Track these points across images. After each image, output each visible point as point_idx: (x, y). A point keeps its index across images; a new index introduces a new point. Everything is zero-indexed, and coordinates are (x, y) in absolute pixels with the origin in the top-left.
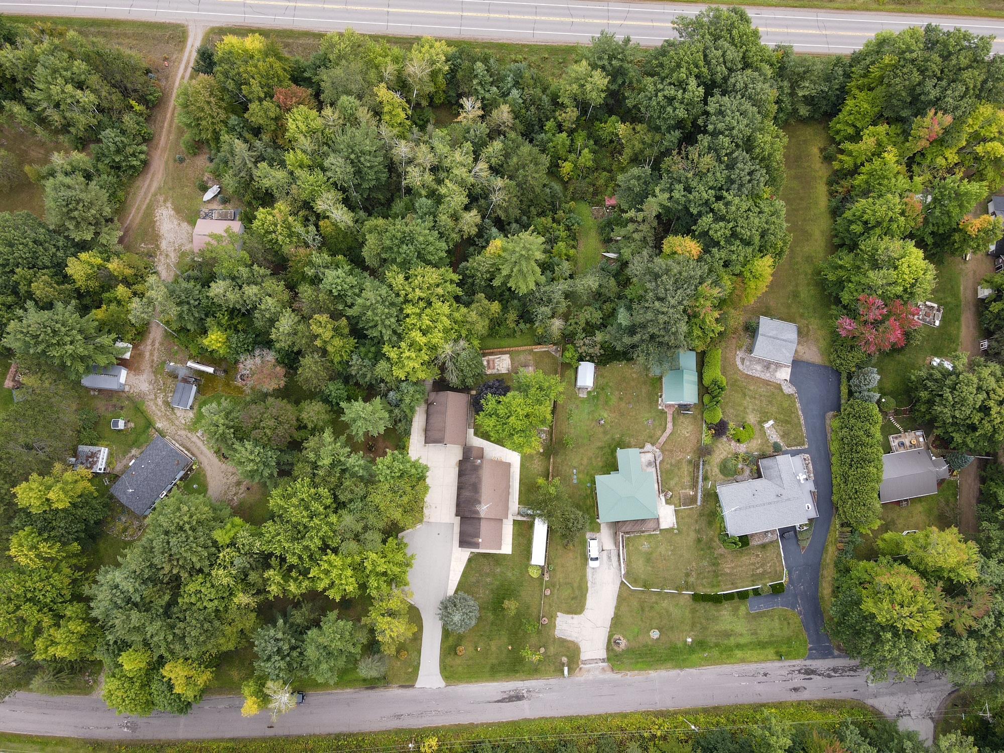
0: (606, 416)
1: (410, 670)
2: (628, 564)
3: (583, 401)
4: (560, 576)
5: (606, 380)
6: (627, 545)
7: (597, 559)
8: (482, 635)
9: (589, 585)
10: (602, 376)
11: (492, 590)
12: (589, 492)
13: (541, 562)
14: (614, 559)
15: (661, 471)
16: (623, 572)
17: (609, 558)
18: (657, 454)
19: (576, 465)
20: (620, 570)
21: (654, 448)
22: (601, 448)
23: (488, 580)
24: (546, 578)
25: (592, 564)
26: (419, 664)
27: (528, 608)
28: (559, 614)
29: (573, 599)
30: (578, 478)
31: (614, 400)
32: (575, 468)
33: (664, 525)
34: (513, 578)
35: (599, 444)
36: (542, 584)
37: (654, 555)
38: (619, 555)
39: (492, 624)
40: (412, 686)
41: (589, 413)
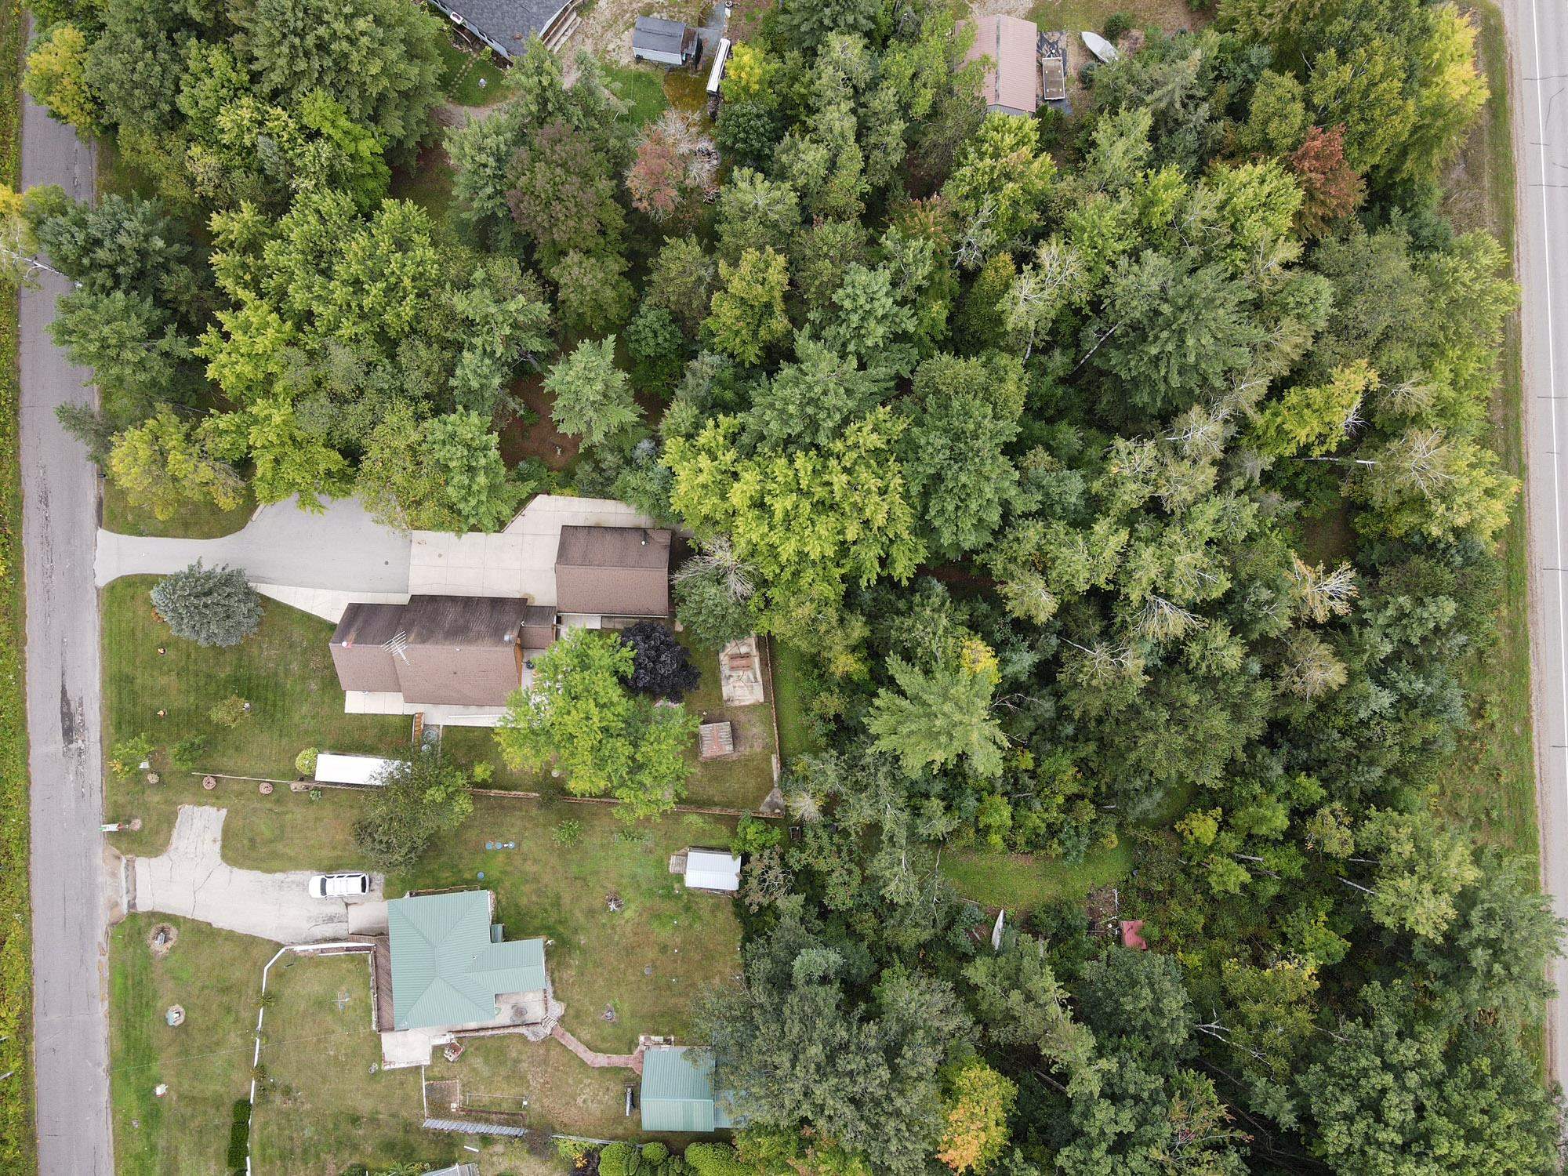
0: (628, 914)
1: (130, 518)
2: (313, 961)
3: (662, 864)
4: (297, 814)
5: (706, 915)
6: (352, 958)
7: (323, 891)
8: (189, 656)
9: (279, 876)
10: (715, 909)
11: (276, 674)
12: (467, 876)
13: (321, 776)
14: (329, 930)
15: (504, 1037)
16: (298, 949)
17: (331, 919)
18: (539, 1029)
19: (525, 847)
20: (306, 943)
21: (552, 1024)
22: (557, 903)
23: (295, 667)
24: (296, 786)
25: (315, 881)
26: (141, 535)
27: (237, 749)
28: (224, 812)
29: (252, 840)
30: (496, 851)
31: (663, 933)
32: (519, 845)
33: (389, 1042)
34: (296, 718)
35: (566, 899)
36: (284, 776)
37: (329, 1018)
38: (335, 940)
39: (209, 676)
40: (100, 523)
41: (634, 877)
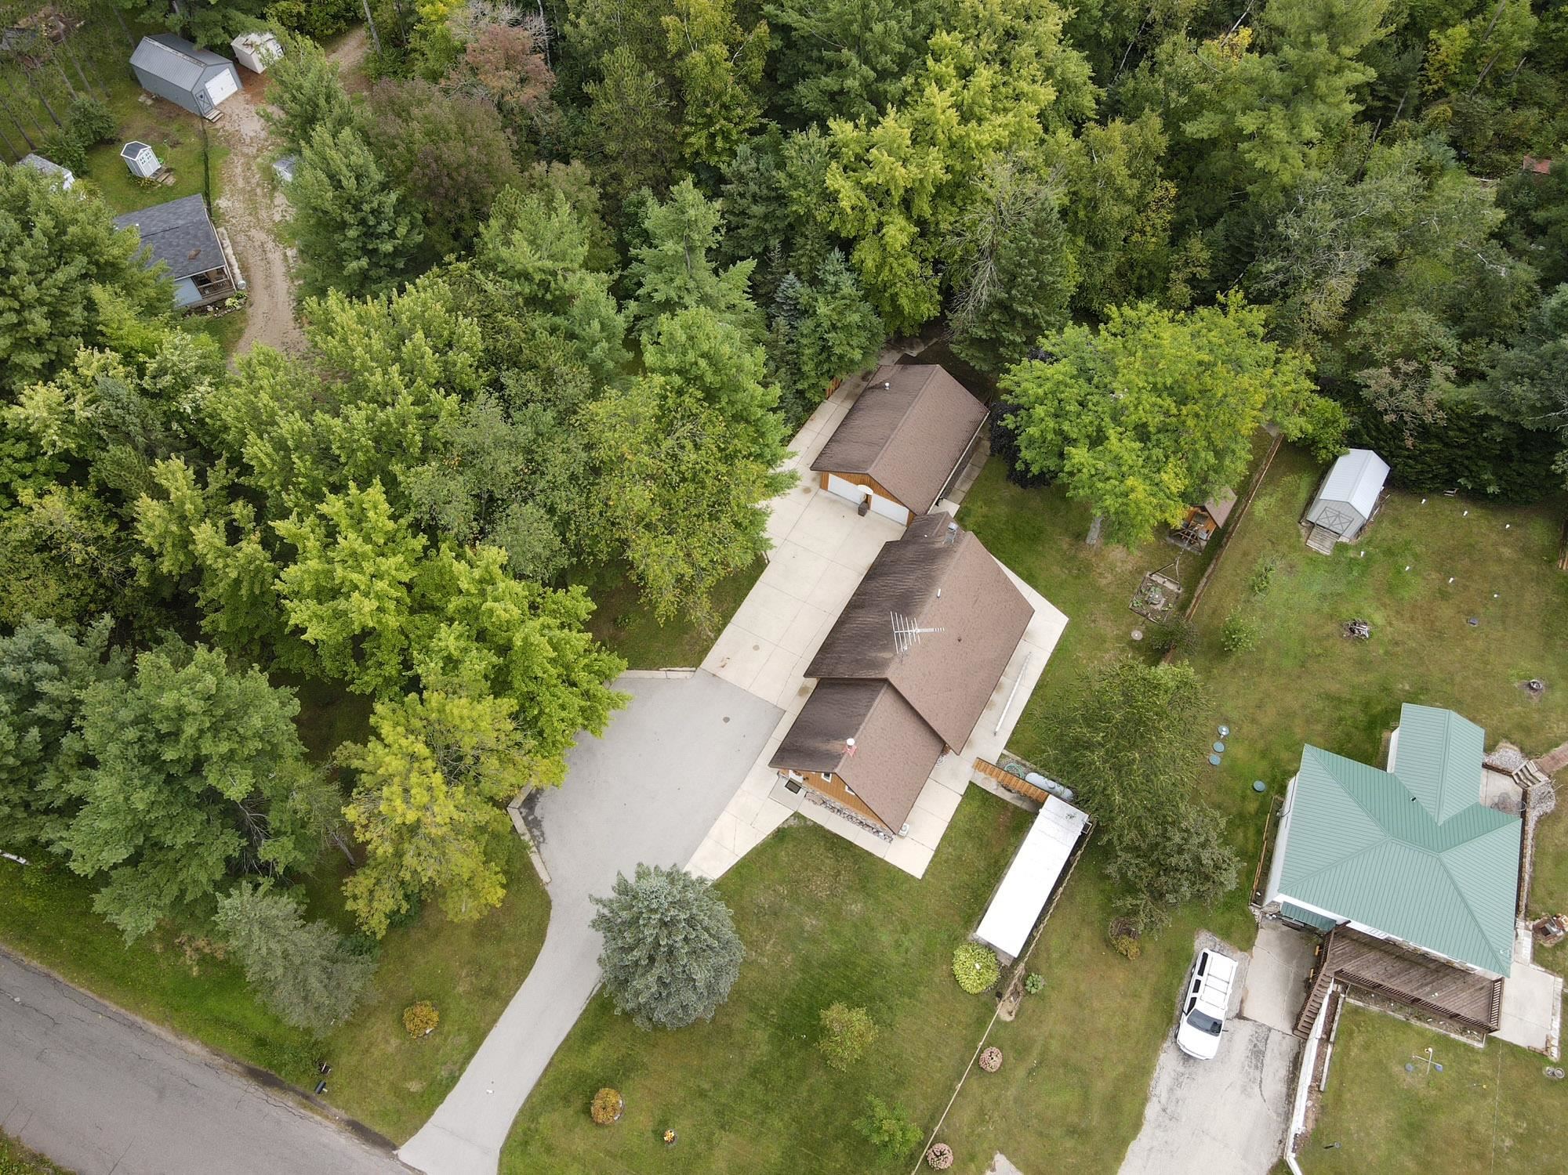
0: (1379, 618)
1: (414, 1086)
4: (1053, 1027)
5: (1406, 534)
7: (1215, 1027)
8: (702, 1094)
9: (1151, 1111)
10: (1396, 521)
11: (806, 961)
12: (1252, 807)
13: (1012, 945)
14: (1276, 1068)
17: (1257, 1054)
19: (1234, 715)
20: (1288, 1116)
21: (1532, 767)
22: (1336, 700)
23: (810, 922)
24: (1005, 1011)
25: (1190, 1037)
26: (453, 1080)
27: (900, 1082)
28: (1000, 1160)
29: (1072, 1131)
30: (1224, 755)
31: (1417, 589)
32: (1227, 722)
33: (1510, 1031)
34: (896, 958)
35: (1333, 687)
36: (981, 1023)
38: (1296, 1063)
39: (754, 1073)
40: (388, 1145)
41: (1323, 597)
